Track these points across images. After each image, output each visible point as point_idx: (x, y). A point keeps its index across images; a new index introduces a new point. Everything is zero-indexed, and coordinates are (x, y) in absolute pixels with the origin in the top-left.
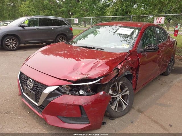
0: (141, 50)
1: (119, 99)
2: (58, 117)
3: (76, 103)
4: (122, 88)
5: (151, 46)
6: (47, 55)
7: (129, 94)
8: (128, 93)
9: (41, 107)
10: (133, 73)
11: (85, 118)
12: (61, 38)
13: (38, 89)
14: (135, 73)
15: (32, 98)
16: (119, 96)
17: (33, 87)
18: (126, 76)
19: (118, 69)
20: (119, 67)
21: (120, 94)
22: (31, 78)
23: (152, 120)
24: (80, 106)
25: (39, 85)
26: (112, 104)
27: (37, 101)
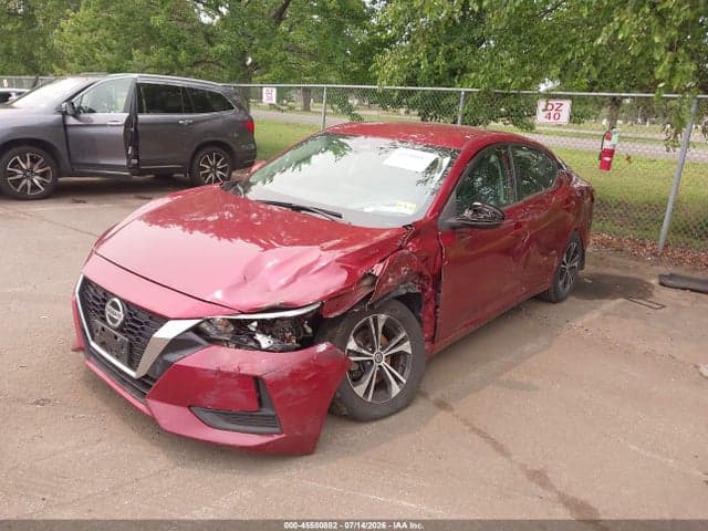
0: (453, 221)
1: (380, 367)
2: (191, 411)
3: (246, 370)
4: (389, 333)
5: (481, 211)
6: (158, 227)
7: (410, 352)
8: (406, 347)
9: (145, 382)
10: (424, 290)
11: (268, 416)
12: (212, 160)
13: (138, 327)
14: (430, 289)
15: (118, 357)
16: (380, 357)
17: (123, 324)
18: (400, 298)
19: (374, 276)
20: (378, 269)
21: (382, 350)
22: (116, 296)
23: (474, 429)
24: (256, 379)
25: (143, 318)
26: (356, 380)
27: (132, 364)
